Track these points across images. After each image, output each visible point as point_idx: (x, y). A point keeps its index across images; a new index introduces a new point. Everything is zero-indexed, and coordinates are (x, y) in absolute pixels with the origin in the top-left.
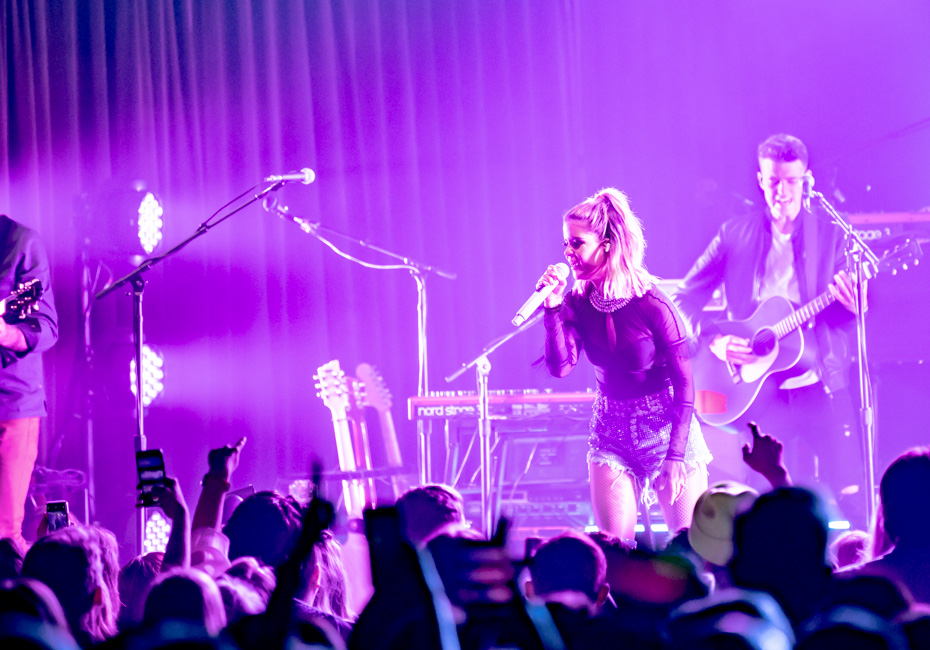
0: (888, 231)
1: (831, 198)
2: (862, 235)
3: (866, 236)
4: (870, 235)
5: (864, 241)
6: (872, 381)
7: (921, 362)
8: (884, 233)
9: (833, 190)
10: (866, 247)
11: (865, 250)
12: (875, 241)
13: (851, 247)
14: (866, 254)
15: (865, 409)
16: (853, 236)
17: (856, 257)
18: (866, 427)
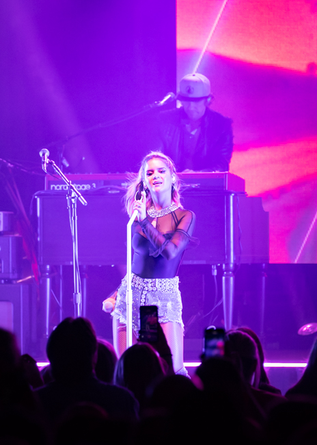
0: (94, 185)
1: (60, 164)
2: (79, 187)
3: (81, 188)
4: (83, 187)
5: (79, 191)
6: (82, 277)
7: (113, 266)
8: (92, 186)
9: (62, 159)
10: (80, 194)
11: (79, 196)
12: (86, 191)
13: (70, 194)
14: (79, 198)
15: (76, 293)
16: (72, 187)
17: (73, 200)
18: (77, 304)
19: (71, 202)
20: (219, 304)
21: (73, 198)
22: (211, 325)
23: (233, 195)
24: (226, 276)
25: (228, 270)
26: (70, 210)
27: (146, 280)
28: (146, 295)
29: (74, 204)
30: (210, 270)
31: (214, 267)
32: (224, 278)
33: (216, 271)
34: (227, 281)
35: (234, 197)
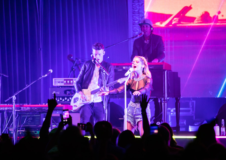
19: (103, 74)
20: (161, 113)
21: (104, 73)
22: (158, 122)
23: (166, 71)
24: (164, 102)
25: (164, 100)
26: (103, 77)
27: (136, 104)
28: (136, 110)
29: (104, 75)
30: (158, 100)
31: (159, 99)
32: (163, 103)
33: (160, 101)
34: (164, 104)
35: (167, 72)
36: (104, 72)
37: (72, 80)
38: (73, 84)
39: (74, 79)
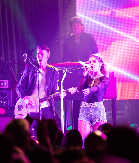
28: (92, 109)
36: (37, 72)
37: (3, 82)
38: (4, 87)
39: (5, 81)
